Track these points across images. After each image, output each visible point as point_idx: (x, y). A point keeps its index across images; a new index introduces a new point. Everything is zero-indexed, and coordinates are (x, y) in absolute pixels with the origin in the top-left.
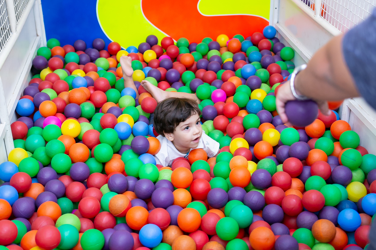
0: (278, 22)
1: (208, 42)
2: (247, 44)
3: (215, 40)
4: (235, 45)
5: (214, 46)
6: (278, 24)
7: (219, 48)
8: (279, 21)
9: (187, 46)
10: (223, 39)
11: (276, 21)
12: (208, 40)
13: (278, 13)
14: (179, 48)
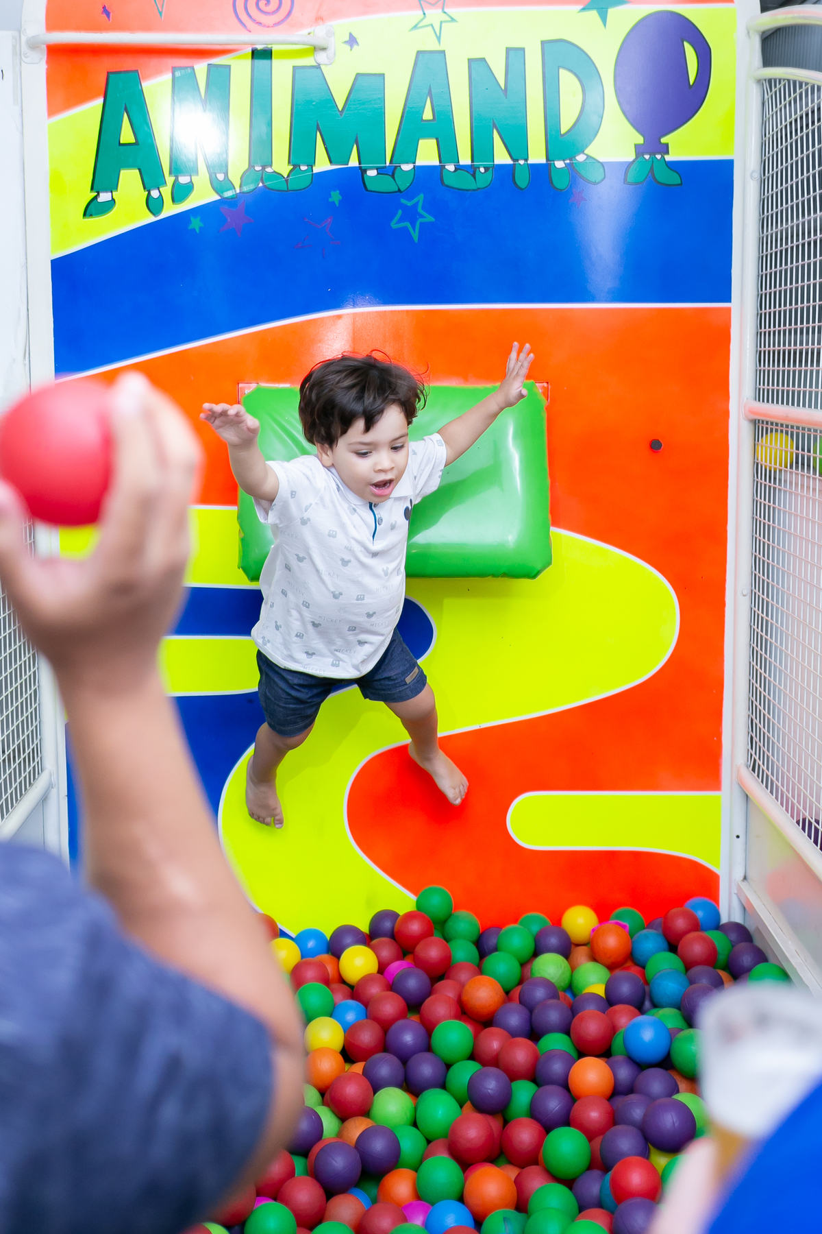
0: (745, 878)
1: (536, 929)
2: (650, 943)
3: (557, 922)
4: (612, 941)
5: (553, 941)
6: (745, 883)
7: (567, 948)
8: (749, 875)
9: (475, 938)
10: (580, 920)
11: (739, 874)
12: (536, 921)
13: (746, 850)
14: (449, 944)
